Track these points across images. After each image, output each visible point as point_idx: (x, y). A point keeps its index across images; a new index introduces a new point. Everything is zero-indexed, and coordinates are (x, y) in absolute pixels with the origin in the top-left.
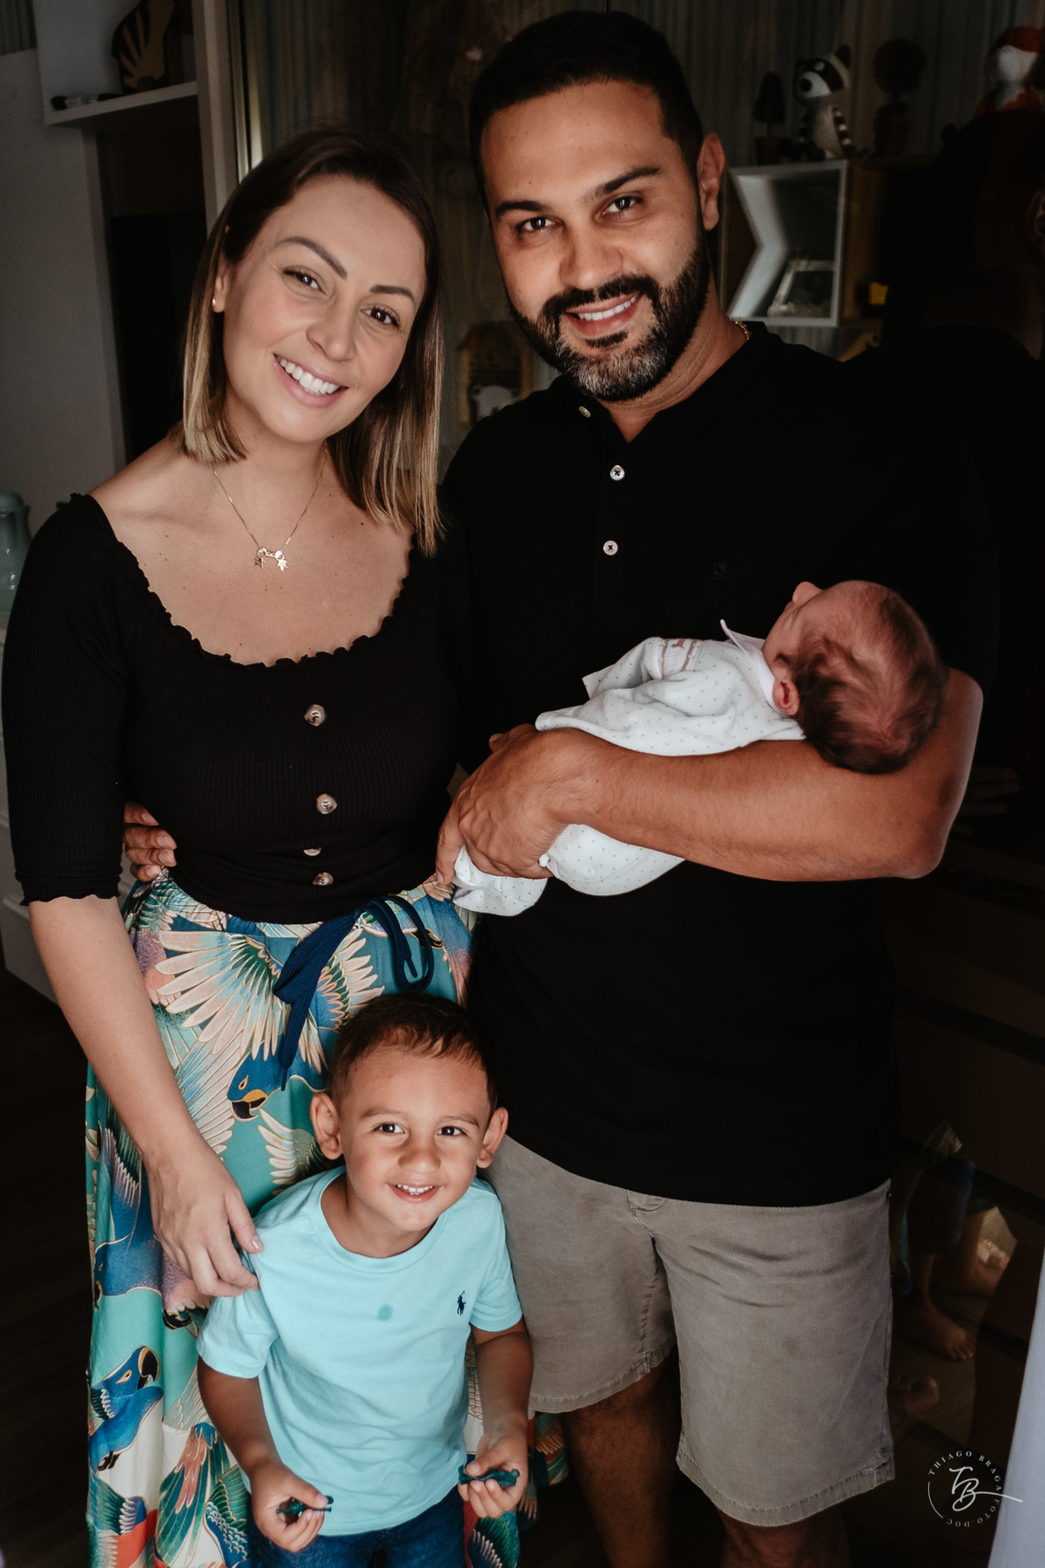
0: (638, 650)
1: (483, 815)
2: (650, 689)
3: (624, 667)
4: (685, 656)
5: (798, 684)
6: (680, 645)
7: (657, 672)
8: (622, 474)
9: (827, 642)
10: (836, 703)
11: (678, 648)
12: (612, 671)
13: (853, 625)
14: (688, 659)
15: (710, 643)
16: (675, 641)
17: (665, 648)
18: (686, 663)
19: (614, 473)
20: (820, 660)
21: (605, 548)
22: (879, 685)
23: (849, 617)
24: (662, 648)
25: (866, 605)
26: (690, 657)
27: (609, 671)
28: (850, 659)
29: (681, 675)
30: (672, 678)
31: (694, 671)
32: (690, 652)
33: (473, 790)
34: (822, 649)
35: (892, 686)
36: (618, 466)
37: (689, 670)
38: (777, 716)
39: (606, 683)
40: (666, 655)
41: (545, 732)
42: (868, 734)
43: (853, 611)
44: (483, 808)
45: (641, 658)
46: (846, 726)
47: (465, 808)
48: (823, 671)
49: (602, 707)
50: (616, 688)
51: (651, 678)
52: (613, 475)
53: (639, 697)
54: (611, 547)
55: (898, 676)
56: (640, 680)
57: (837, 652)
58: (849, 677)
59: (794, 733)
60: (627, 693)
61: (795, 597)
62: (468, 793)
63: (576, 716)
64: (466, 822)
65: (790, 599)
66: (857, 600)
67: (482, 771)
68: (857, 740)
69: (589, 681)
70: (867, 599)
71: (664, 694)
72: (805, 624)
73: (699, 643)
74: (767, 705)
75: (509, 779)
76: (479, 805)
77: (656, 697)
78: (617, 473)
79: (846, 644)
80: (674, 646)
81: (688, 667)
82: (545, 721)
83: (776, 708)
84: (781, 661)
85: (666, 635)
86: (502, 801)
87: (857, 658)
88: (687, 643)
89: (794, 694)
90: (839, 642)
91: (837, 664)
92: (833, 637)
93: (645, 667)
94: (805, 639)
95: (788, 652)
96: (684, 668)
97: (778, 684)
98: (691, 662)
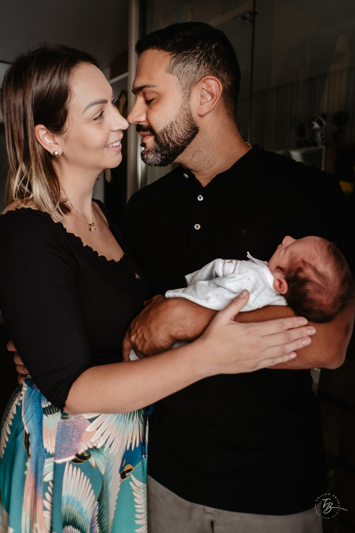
0: (211, 264)
1: (140, 336)
2: (217, 281)
3: (206, 270)
4: (234, 267)
5: (288, 280)
6: (231, 262)
7: (220, 273)
8: (202, 199)
9: (304, 262)
10: (307, 290)
11: (230, 264)
12: (200, 272)
13: (317, 255)
14: (235, 269)
15: (244, 261)
16: (229, 261)
17: (224, 263)
18: (235, 270)
19: (199, 198)
20: (300, 270)
21: (195, 227)
23: (314, 251)
24: (223, 263)
25: (322, 246)
26: (236, 267)
27: (198, 272)
28: (315, 270)
29: (232, 275)
30: (228, 276)
31: (239, 274)
32: (236, 265)
33: (137, 324)
34: (302, 265)
35: (334, 284)
36: (201, 195)
37: (236, 273)
38: (275, 294)
39: (196, 278)
40: (225, 266)
41: (169, 299)
42: (322, 305)
43: (316, 249)
44: (140, 333)
45: (213, 267)
46: (311, 301)
47: (133, 332)
48: (301, 275)
49: (195, 289)
50: (201, 280)
51: (217, 276)
52: (198, 199)
53: (212, 285)
54: (198, 226)
56: (212, 277)
57: (309, 267)
58: (315, 278)
59: (282, 302)
60: (206, 283)
61: (284, 242)
62: (135, 325)
63: (183, 292)
64: (133, 338)
65: (281, 242)
66: (317, 244)
67: (141, 315)
68: (316, 308)
69: (188, 277)
71: (224, 284)
72: (291, 254)
73: (239, 262)
74: (270, 289)
75: (152, 320)
76: (139, 331)
77: (221, 285)
78: (200, 198)
79: (313, 263)
80: (228, 262)
81: (236, 272)
82: (170, 294)
83: (275, 291)
84: (279, 269)
85: (224, 258)
86: (149, 330)
87: (318, 270)
88: (234, 261)
89: (285, 285)
90: (310, 262)
91: (309, 272)
92: (307, 260)
93: (215, 272)
94: (292, 261)
95: (282, 266)
96: (234, 272)
97: (276, 280)
98: (237, 269)
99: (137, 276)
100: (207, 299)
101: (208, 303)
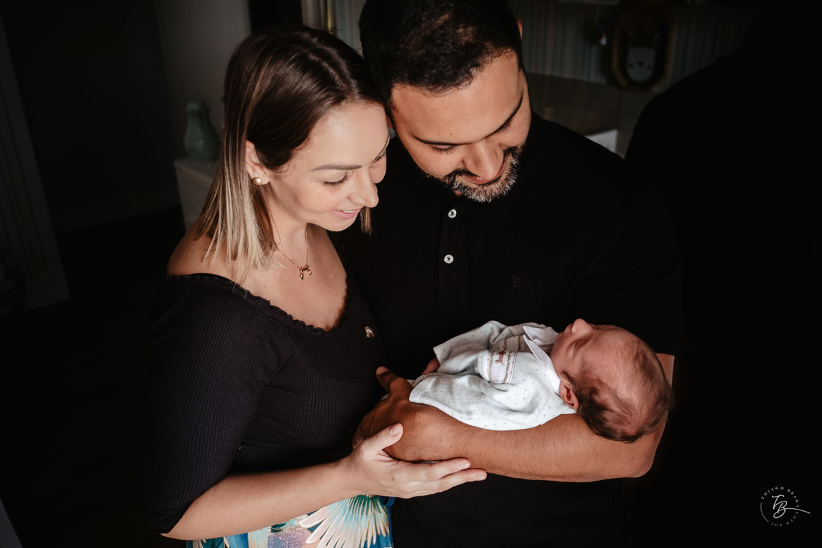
4: (505, 371)
6: (501, 361)
7: (486, 375)
9: (600, 382)
11: (500, 364)
14: (507, 374)
16: (497, 357)
17: (491, 361)
18: (506, 377)
19: (451, 214)
20: (595, 391)
21: (446, 260)
22: (634, 412)
24: (489, 362)
25: (626, 360)
26: (509, 372)
29: (503, 387)
30: (497, 386)
31: (512, 385)
32: (508, 368)
34: (597, 385)
35: (641, 411)
37: (508, 384)
40: (492, 367)
43: (617, 364)
48: (597, 399)
51: (482, 378)
54: (449, 259)
55: (645, 405)
57: (607, 391)
58: (614, 407)
60: (466, 380)
66: (620, 355)
69: (438, 351)
70: (626, 355)
72: (585, 363)
80: (497, 361)
81: (507, 380)
84: (565, 375)
87: (620, 396)
89: (574, 399)
90: (609, 384)
91: (606, 399)
92: (604, 380)
93: (478, 372)
94: (584, 373)
95: (571, 374)
96: (505, 380)
97: (563, 386)
98: (509, 375)
99: (369, 331)
100: (469, 413)
101: (470, 419)
